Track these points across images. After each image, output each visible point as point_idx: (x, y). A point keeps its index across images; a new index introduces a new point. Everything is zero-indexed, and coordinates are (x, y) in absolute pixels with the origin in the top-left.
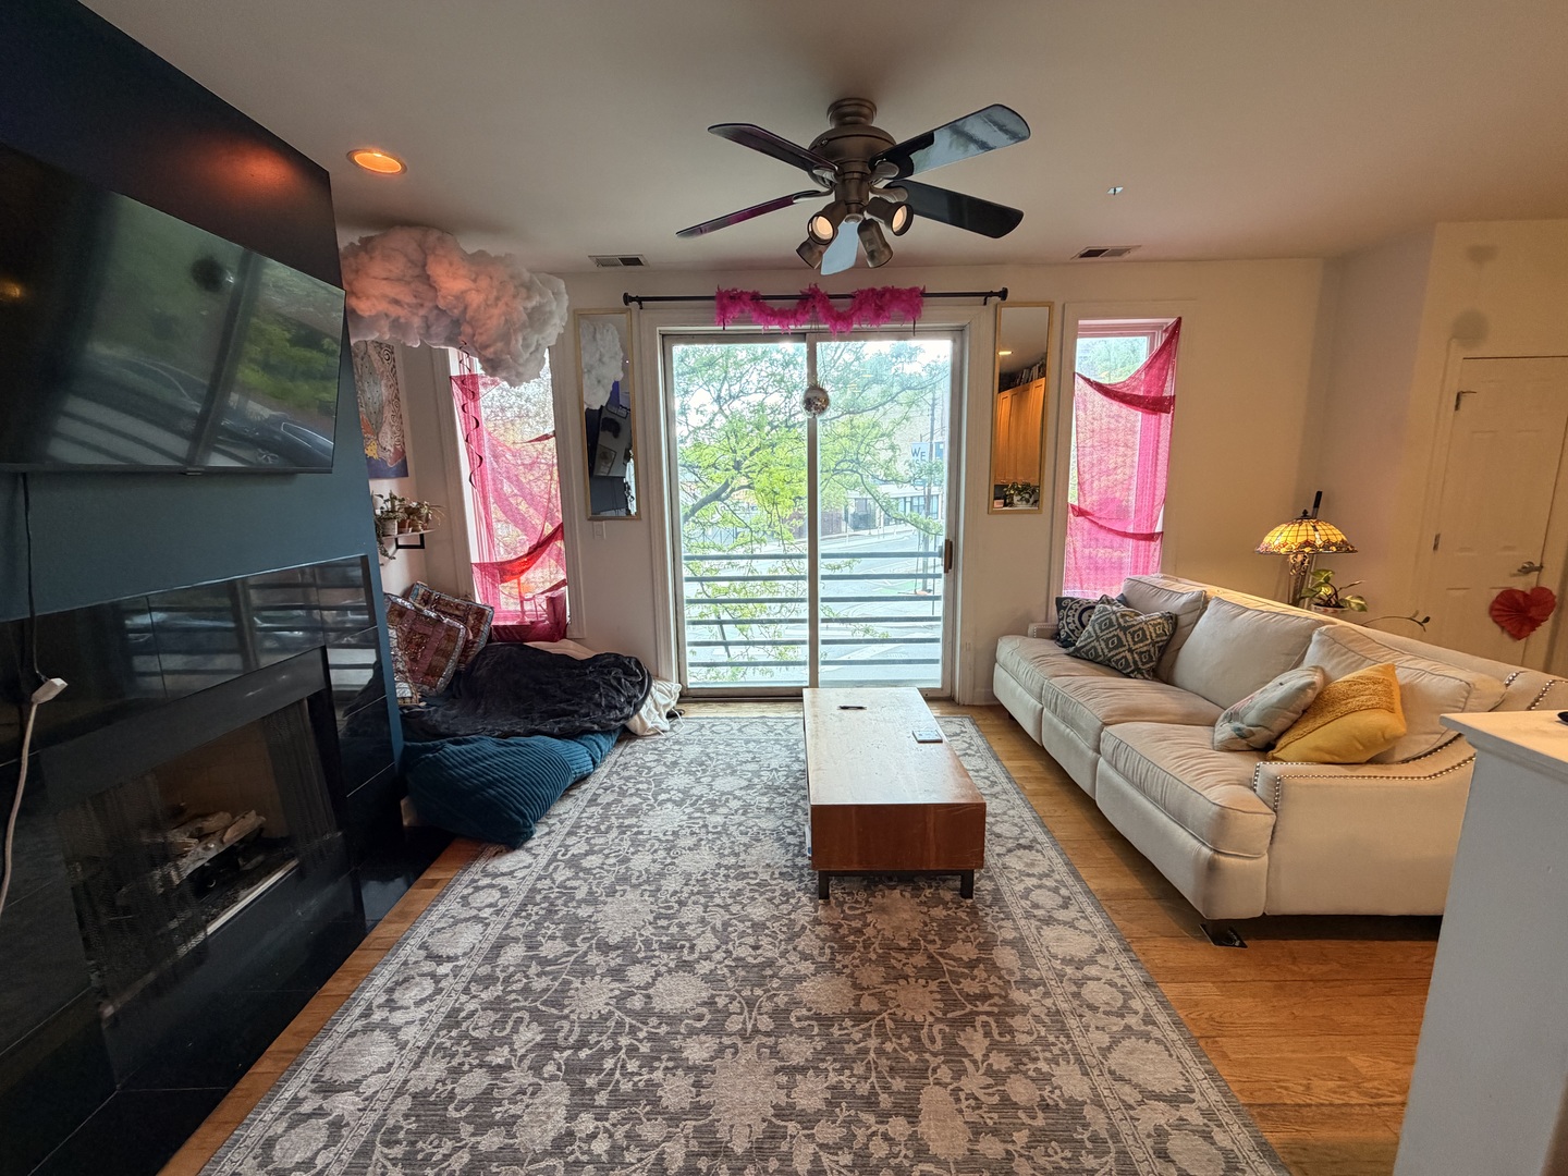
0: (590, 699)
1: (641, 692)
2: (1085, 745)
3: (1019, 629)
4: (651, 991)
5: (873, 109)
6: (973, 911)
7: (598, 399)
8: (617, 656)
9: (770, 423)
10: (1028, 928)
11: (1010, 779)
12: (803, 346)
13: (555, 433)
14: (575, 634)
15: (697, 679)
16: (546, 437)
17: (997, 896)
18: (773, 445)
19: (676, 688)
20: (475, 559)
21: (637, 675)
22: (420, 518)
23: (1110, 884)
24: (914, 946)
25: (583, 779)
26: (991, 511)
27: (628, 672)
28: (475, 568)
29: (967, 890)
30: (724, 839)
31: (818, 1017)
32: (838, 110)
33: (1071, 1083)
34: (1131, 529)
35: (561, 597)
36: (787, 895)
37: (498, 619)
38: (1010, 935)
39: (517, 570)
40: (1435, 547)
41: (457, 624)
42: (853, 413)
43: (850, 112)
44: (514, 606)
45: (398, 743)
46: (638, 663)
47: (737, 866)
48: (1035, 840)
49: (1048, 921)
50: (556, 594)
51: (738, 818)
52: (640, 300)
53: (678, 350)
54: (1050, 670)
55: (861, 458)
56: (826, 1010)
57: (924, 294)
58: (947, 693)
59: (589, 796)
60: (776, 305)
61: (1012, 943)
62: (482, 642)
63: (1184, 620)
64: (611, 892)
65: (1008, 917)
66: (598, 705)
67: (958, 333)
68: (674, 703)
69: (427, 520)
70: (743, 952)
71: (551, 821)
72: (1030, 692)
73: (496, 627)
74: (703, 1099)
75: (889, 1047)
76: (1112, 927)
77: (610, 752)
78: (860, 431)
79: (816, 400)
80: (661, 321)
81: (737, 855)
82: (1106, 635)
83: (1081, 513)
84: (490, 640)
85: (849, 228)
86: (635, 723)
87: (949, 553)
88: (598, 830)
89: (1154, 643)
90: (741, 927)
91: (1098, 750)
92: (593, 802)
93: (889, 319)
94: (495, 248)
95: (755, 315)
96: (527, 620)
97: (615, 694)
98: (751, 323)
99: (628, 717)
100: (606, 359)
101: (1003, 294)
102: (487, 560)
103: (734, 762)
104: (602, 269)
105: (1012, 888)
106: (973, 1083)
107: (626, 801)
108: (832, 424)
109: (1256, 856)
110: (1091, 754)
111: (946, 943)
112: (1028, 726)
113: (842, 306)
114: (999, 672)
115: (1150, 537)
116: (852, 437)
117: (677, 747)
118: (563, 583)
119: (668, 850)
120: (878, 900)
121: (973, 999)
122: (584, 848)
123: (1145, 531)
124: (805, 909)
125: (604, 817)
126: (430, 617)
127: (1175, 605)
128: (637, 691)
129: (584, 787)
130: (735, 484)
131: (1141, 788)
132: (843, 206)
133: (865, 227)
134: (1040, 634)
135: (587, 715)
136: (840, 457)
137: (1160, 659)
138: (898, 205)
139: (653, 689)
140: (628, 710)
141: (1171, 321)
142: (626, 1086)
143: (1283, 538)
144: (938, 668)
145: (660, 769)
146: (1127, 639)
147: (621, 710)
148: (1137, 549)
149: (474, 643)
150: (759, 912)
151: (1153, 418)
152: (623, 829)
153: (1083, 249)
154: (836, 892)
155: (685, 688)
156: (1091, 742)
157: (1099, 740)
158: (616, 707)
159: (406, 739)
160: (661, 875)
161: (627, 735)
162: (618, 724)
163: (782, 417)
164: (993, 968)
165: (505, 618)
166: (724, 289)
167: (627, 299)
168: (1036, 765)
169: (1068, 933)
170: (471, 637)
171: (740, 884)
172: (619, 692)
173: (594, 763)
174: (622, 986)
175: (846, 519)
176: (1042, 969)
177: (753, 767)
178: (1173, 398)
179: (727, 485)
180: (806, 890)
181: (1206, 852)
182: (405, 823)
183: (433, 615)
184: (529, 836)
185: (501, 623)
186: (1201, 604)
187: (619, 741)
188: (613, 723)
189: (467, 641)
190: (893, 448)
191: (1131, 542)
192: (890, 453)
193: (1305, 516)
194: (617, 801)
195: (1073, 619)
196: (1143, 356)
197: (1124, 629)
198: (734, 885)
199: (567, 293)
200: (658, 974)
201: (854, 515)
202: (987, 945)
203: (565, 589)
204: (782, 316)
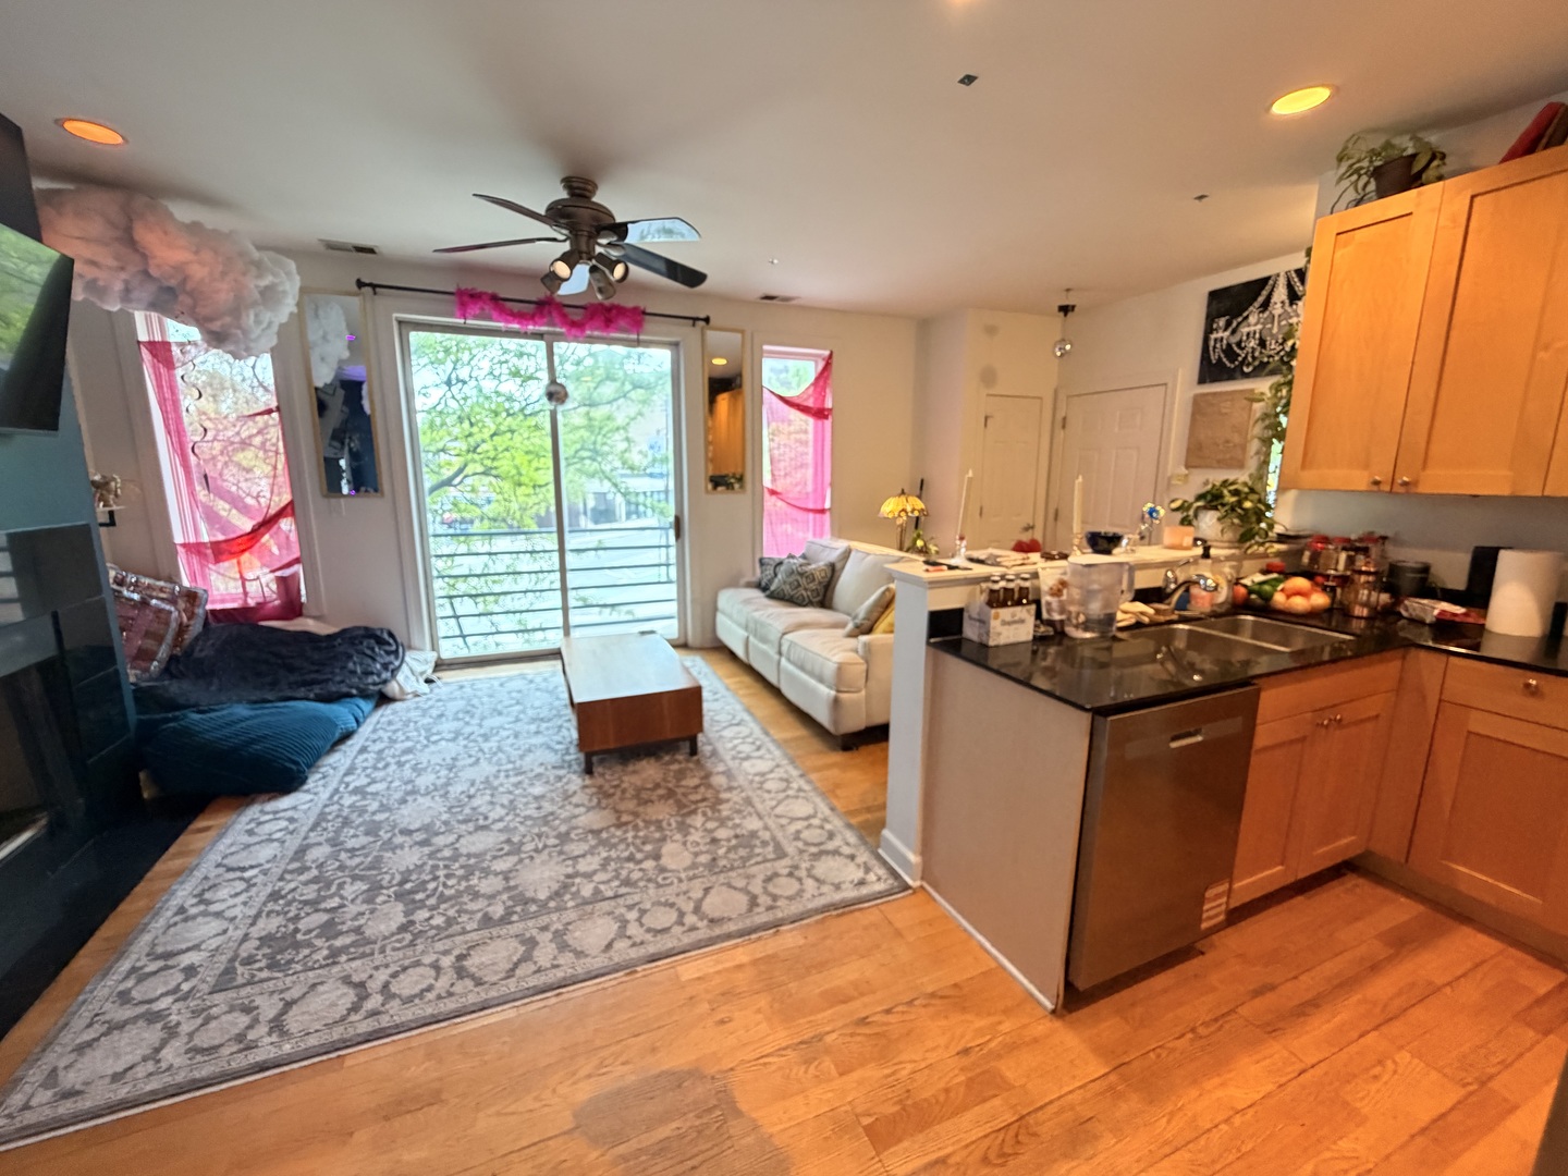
0: (343, 668)
1: (397, 658)
2: (772, 652)
3: (733, 583)
4: (457, 846)
5: (595, 187)
6: (698, 762)
7: (324, 376)
8: (366, 629)
9: (507, 411)
10: (731, 764)
11: (728, 689)
12: (542, 344)
13: (278, 409)
14: (314, 612)
15: (449, 650)
16: (269, 412)
17: (714, 753)
18: (512, 432)
19: (432, 657)
20: (178, 539)
21: (389, 644)
22: (109, 491)
23: (788, 735)
24: (657, 786)
25: (347, 736)
26: (707, 491)
27: (381, 642)
28: (179, 548)
29: (694, 751)
30: (500, 755)
31: (592, 831)
32: (568, 182)
33: (753, 824)
34: (811, 506)
35: (294, 576)
36: (560, 778)
37: (213, 602)
38: (721, 768)
39: (236, 549)
40: (981, 514)
41: (168, 607)
42: (590, 405)
43: (580, 188)
44: (235, 588)
45: (133, 716)
46: (391, 635)
47: (514, 769)
48: (742, 720)
49: (747, 758)
50: (286, 573)
51: (511, 740)
52: (374, 286)
53: (416, 338)
54: (753, 607)
55: (598, 447)
56: (595, 827)
57: (644, 313)
58: (682, 641)
59: (357, 748)
60: (516, 307)
61: (723, 773)
62: (196, 627)
63: (838, 566)
64: (403, 801)
65: (722, 761)
66: (353, 672)
67: (675, 345)
68: (430, 671)
69: (116, 495)
70: (531, 812)
71: (323, 770)
72: (739, 625)
73: (213, 612)
74: (512, 883)
75: (641, 834)
76: (786, 755)
77: (370, 714)
78: (596, 423)
79: (556, 394)
80: (399, 310)
81: (514, 762)
82: (791, 579)
83: (773, 492)
84: (206, 624)
85: (582, 270)
86: (392, 688)
87: (678, 525)
88: (375, 768)
89: (820, 583)
90: (524, 800)
91: (780, 653)
92: (363, 750)
93: (619, 330)
94: (209, 218)
95: (495, 314)
96: (251, 603)
97: (370, 661)
98: (490, 319)
99: (385, 682)
100: (330, 337)
101: (707, 320)
102: (192, 540)
103: (499, 707)
104: (331, 251)
105: (725, 749)
106: (695, 836)
107: (398, 746)
108: (571, 415)
109: (858, 691)
110: (777, 657)
111: (679, 780)
112: (740, 652)
113: (576, 315)
114: (720, 618)
115: (822, 511)
116: (589, 428)
117: (440, 704)
118: (297, 561)
119: (450, 770)
120: (631, 768)
121: (697, 802)
122: (367, 780)
123: (819, 507)
124: (576, 781)
125: (379, 759)
126: (132, 600)
127: (833, 556)
128: (392, 658)
129: (350, 742)
130: (468, 470)
131: (802, 668)
132: (576, 256)
133: (593, 270)
134: (749, 585)
135: (342, 682)
136: (578, 446)
137: (825, 595)
138: (618, 262)
139: (407, 659)
140: (386, 675)
141: (827, 353)
142: (448, 892)
143: (890, 507)
144: (675, 623)
145: (427, 720)
146: (803, 581)
147: (379, 675)
148: (815, 519)
149: (188, 626)
150: (538, 790)
151: (820, 422)
152: (400, 764)
153: (761, 294)
154: (598, 769)
155: (439, 658)
156: (776, 650)
157: (780, 645)
158: (372, 673)
159: (139, 713)
160: (447, 784)
161: (384, 699)
162: (376, 688)
163: (517, 406)
164: (709, 786)
165: (223, 601)
166: (463, 287)
167: (360, 284)
168: (747, 679)
169: (759, 762)
170: (185, 619)
171: (520, 778)
172: (374, 660)
173: (357, 721)
174: (431, 849)
175: (585, 513)
176: (741, 780)
177: (518, 708)
178: (830, 410)
179: (461, 471)
180: (575, 772)
181: (833, 693)
182: (146, 795)
183: (136, 596)
184: (303, 781)
185: (219, 607)
186: (847, 554)
187: (378, 706)
188: (371, 687)
189: (181, 624)
190: (627, 439)
191: (811, 515)
192: (625, 445)
193: (903, 493)
194: (389, 748)
195: (770, 571)
196: (811, 377)
197: (801, 574)
198: (514, 780)
199: (299, 273)
200: (460, 837)
201: (594, 510)
202: (708, 776)
203: (298, 568)
204: (520, 317)
